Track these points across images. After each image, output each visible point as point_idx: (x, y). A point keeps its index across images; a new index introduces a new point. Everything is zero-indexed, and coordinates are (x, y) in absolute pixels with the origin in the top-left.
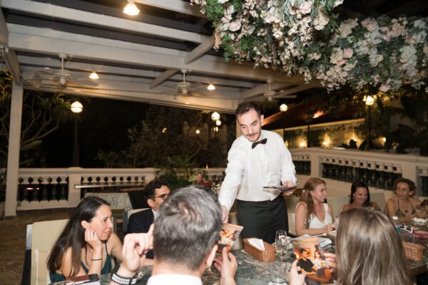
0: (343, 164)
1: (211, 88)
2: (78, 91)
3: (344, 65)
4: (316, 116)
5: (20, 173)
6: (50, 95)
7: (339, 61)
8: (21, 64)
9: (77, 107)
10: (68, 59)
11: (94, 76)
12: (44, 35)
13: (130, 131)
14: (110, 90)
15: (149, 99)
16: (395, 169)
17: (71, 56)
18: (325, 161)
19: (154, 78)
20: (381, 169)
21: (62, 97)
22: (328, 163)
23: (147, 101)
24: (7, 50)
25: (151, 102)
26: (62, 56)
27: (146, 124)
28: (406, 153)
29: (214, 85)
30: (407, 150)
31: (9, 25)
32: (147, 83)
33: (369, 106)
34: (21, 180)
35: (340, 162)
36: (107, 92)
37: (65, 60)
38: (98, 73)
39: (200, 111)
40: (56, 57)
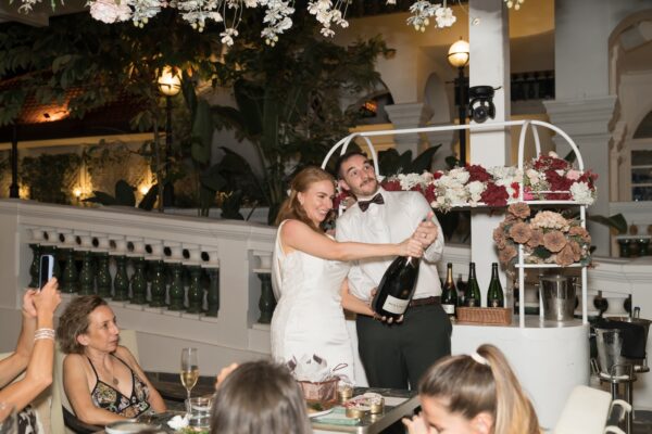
0: (87, 246)
4: (55, 116)
16: (205, 256)
18: (38, 239)
20: (176, 257)
22: (44, 243)
28: (240, 217)
30: (244, 211)
33: (169, 97)
35: (78, 240)
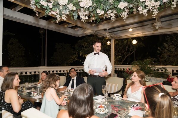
5: (115, 66)
9: (134, 42)
11: (131, 30)
13: (159, 48)
14: (142, 33)
15: (162, 32)
23: (161, 34)
24: (95, 32)
26: (108, 28)
27: (166, 44)
34: (116, 69)
36: (142, 34)
40: (106, 29)
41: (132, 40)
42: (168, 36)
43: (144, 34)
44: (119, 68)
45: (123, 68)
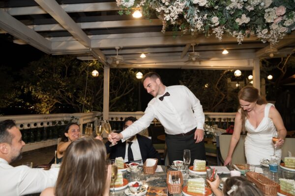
1: (225, 52)
2: (140, 66)
3: (283, 22)
5: (110, 114)
6: (126, 70)
7: (274, 20)
8: (106, 55)
9: (140, 76)
10: (121, 49)
12: (108, 38)
17: (122, 47)
19: (181, 52)
21: (132, 70)
23: (180, 67)
24: (91, 50)
25: (183, 68)
26: (117, 48)
29: (227, 50)
31: (89, 37)
32: (179, 55)
36: (154, 64)
37: (119, 50)
38: (145, 53)
39: (223, 71)
40: (114, 49)
41: (133, 72)
42: (184, 72)
43: (157, 64)
44: (114, 116)
45: (120, 116)
